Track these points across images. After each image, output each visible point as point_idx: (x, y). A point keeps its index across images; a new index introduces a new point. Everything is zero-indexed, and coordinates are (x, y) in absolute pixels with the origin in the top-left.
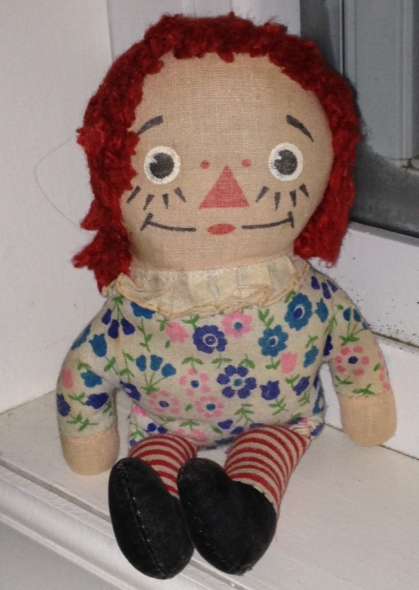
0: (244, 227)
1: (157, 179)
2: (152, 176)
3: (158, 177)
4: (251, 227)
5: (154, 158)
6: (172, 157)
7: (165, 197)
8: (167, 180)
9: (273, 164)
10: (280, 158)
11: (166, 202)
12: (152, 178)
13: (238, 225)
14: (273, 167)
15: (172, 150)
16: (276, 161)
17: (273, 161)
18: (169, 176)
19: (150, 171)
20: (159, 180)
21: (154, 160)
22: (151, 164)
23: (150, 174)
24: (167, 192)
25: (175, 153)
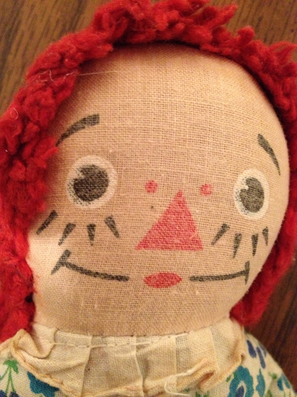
0: (194, 279)
1: (82, 202)
2: (75, 197)
3: (84, 198)
4: (201, 279)
5: (81, 171)
6: (107, 171)
7: (91, 227)
8: (96, 204)
9: (238, 194)
10: (247, 188)
11: (91, 237)
12: (75, 200)
13: (185, 275)
14: (238, 198)
15: (108, 162)
16: (242, 191)
17: (239, 189)
18: (100, 198)
19: (72, 189)
20: (84, 203)
21: (81, 174)
22: (76, 180)
23: (72, 194)
24: (94, 221)
25: (111, 166)
